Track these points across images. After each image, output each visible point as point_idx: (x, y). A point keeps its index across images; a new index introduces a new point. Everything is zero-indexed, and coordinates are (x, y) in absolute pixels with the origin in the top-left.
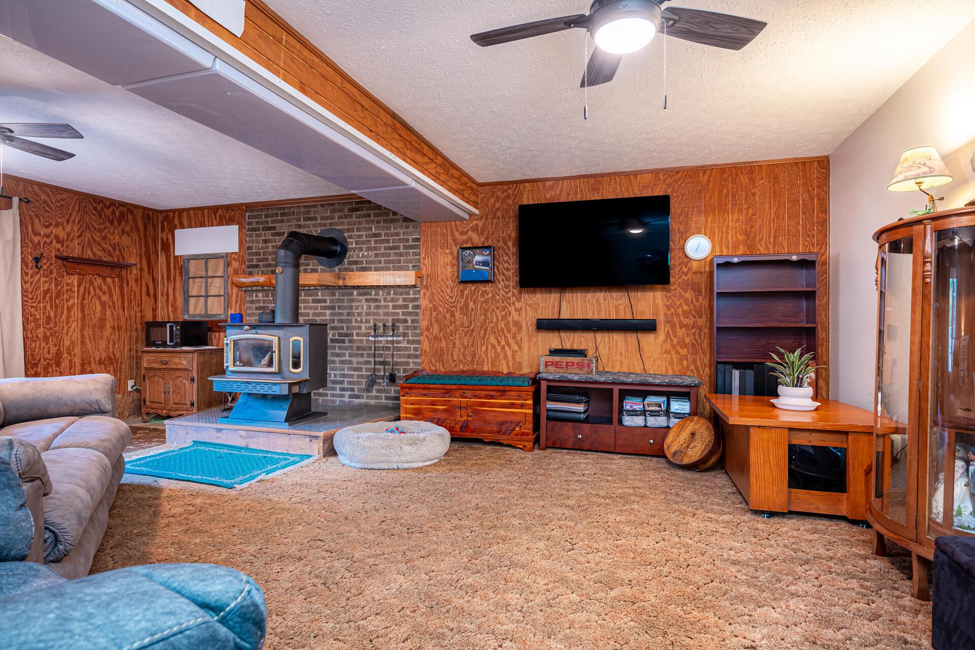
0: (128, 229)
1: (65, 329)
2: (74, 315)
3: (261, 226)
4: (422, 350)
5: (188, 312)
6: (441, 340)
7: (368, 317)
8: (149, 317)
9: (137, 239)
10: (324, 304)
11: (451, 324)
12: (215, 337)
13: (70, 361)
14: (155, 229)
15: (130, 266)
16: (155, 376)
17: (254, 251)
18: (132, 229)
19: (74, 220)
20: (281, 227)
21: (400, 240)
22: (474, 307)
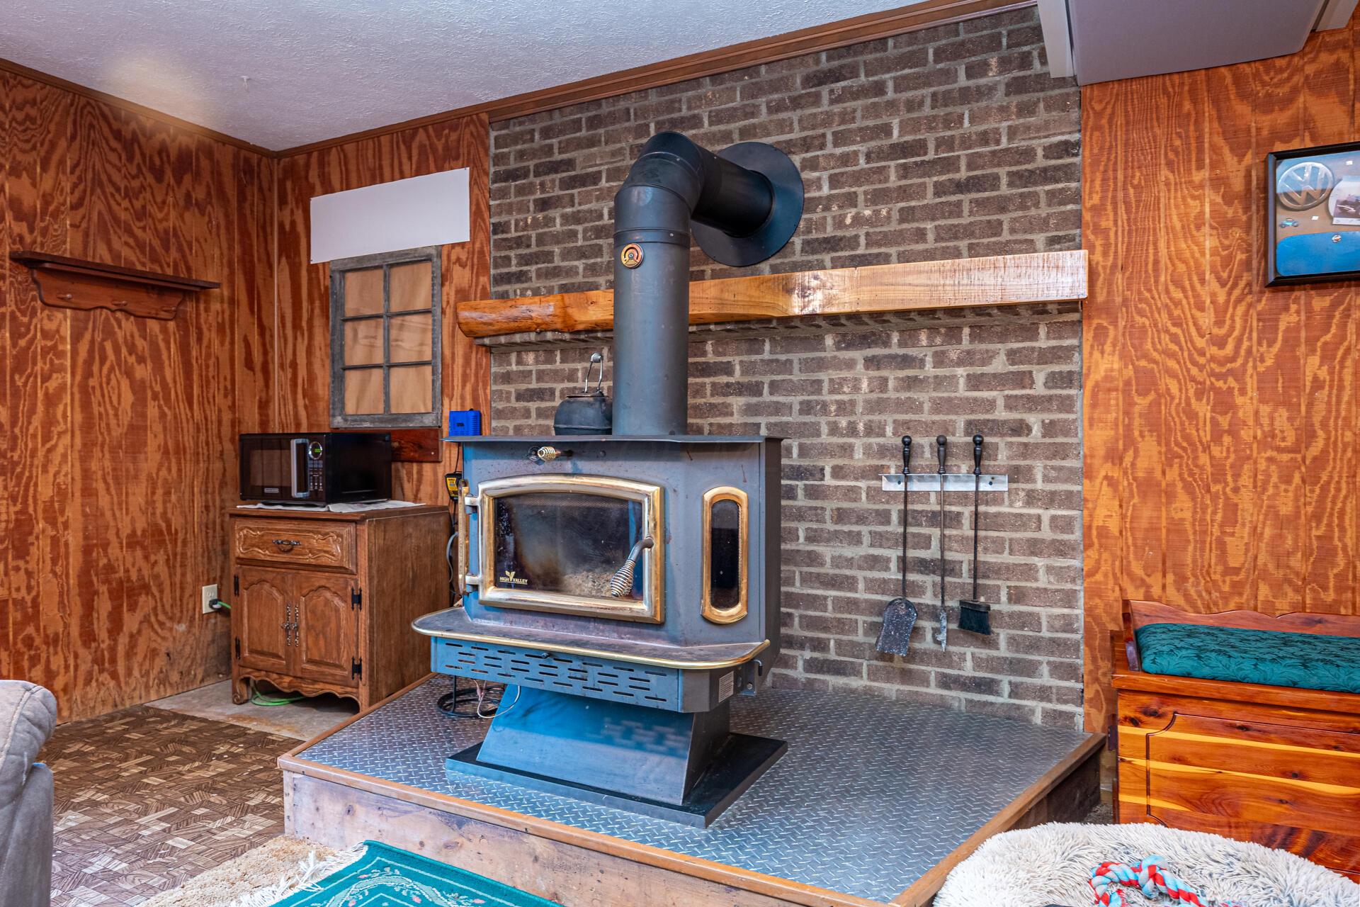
0: (199, 194)
1: (41, 453)
2: (65, 416)
3: (531, 164)
4: (1087, 529)
5: (343, 408)
6: (1170, 495)
7: (876, 417)
8: (252, 425)
9: (222, 223)
10: (724, 379)
11: (1217, 437)
12: (410, 474)
13: (55, 541)
14: (264, 199)
15: (205, 288)
16: (262, 581)
17: (513, 234)
18: (209, 194)
19: (62, 162)
20: (589, 158)
21: (999, 158)
22: (1323, 374)
